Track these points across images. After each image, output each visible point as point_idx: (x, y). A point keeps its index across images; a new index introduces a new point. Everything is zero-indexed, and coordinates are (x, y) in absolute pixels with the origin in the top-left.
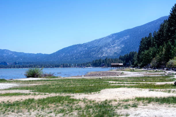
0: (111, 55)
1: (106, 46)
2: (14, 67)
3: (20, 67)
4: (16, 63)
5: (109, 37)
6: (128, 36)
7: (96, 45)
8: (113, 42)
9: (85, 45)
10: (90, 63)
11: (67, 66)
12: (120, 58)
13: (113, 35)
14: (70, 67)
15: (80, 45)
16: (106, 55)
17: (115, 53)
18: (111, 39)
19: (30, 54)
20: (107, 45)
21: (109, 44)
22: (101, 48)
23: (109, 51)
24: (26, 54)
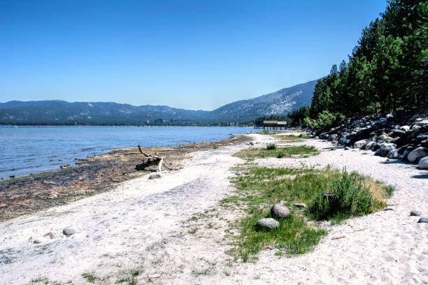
0: (280, 113)
1: (274, 102)
2: (169, 125)
3: (174, 125)
4: (172, 120)
5: (279, 92)
6: (301, 92)
7: (264, 101)
8: (284, 98)
9: (251, 101)
10: (253, 121)
11: (225, 125)
12: (288, 116)
13: (284, 90)
14: (229, 125)
15: (245, 102)
16: (275, 113)
17: (286, 111)
18: (281, 95)
19: (189, 111)
20: (276, 102)
21: (279, 99)
22: (269, 104)
23: (278, 108)
24: (185, 111)
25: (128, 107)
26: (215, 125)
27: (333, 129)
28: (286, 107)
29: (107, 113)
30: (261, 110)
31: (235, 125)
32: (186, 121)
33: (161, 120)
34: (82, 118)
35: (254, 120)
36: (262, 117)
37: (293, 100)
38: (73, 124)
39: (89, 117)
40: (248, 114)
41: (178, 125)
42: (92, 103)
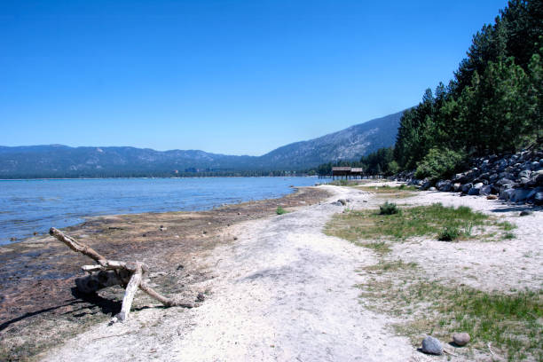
0: (351, 157)
1: (342, 143)
2: (204, 176)
3: (211, 176)
4: (208, 170)
5: (348, 130)
6: (377, 129)
7: (328, 142)
8: (354, 137)
9: (312, 143)
10: (315, 169)
11: (279, 175)
12: (362, 161)
13: (354, 127)
14: (284, 175)
15: (304, 143)
16: (344, 157)
17: (357, 155)
18: (351, 134)
19: (230, 157)
20: (344, 143)
21: (347, 141)
22: (336, 146)
23: (347, 151)
24: (225, 157)
25: (150, 152)
26: (265, 174)
27: (460, 175)
28: (358, 149)
29: (123, 162)
30: (324, 154)
31: (292, 174)
32: (226, 170)
33: (194, 170)
34: (89, 168)
35: (317, 167)
36: (327, 163)
37: (367, 139)
38: (77, 176)
39: (98, 167)
40: (308, 159)
41: (217, 175)
42: (102, 148)
